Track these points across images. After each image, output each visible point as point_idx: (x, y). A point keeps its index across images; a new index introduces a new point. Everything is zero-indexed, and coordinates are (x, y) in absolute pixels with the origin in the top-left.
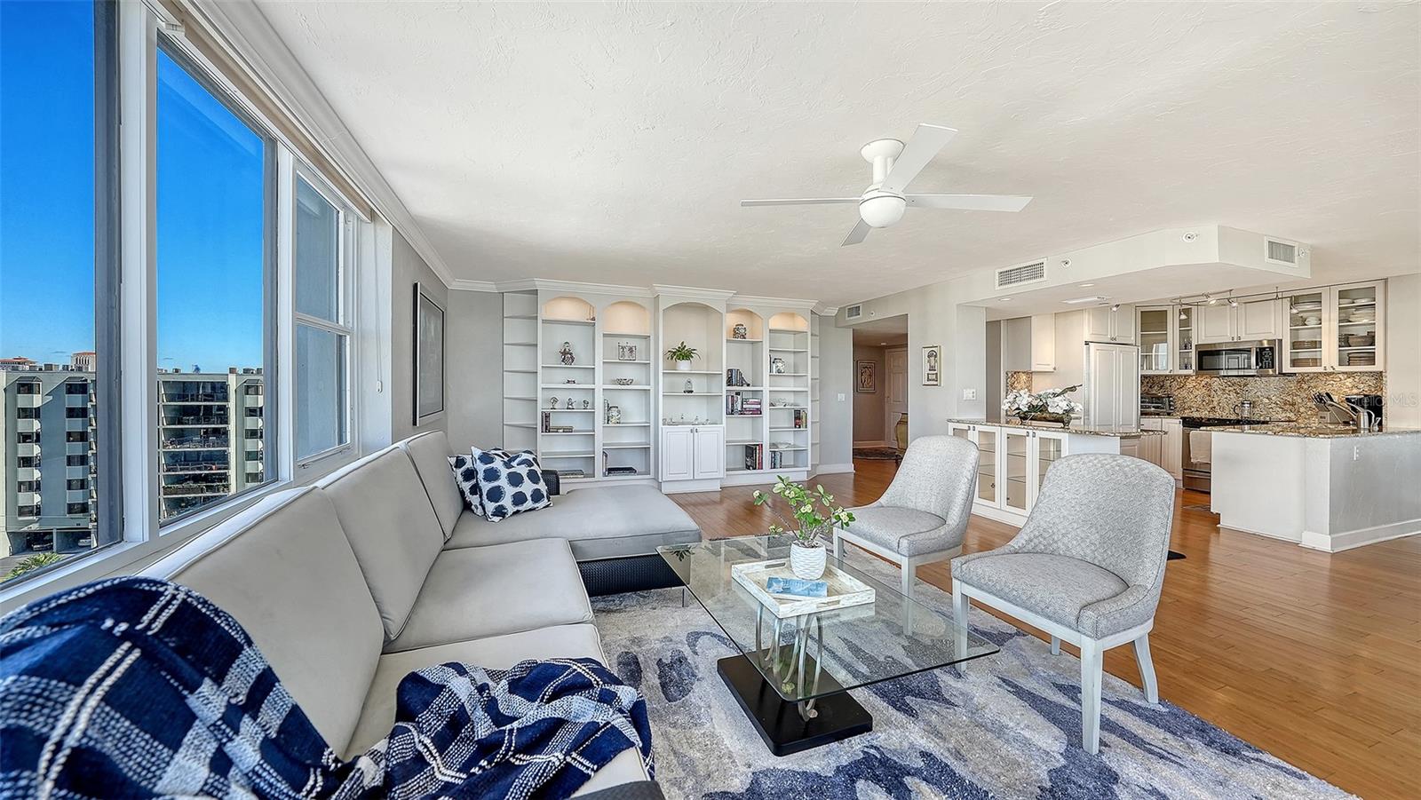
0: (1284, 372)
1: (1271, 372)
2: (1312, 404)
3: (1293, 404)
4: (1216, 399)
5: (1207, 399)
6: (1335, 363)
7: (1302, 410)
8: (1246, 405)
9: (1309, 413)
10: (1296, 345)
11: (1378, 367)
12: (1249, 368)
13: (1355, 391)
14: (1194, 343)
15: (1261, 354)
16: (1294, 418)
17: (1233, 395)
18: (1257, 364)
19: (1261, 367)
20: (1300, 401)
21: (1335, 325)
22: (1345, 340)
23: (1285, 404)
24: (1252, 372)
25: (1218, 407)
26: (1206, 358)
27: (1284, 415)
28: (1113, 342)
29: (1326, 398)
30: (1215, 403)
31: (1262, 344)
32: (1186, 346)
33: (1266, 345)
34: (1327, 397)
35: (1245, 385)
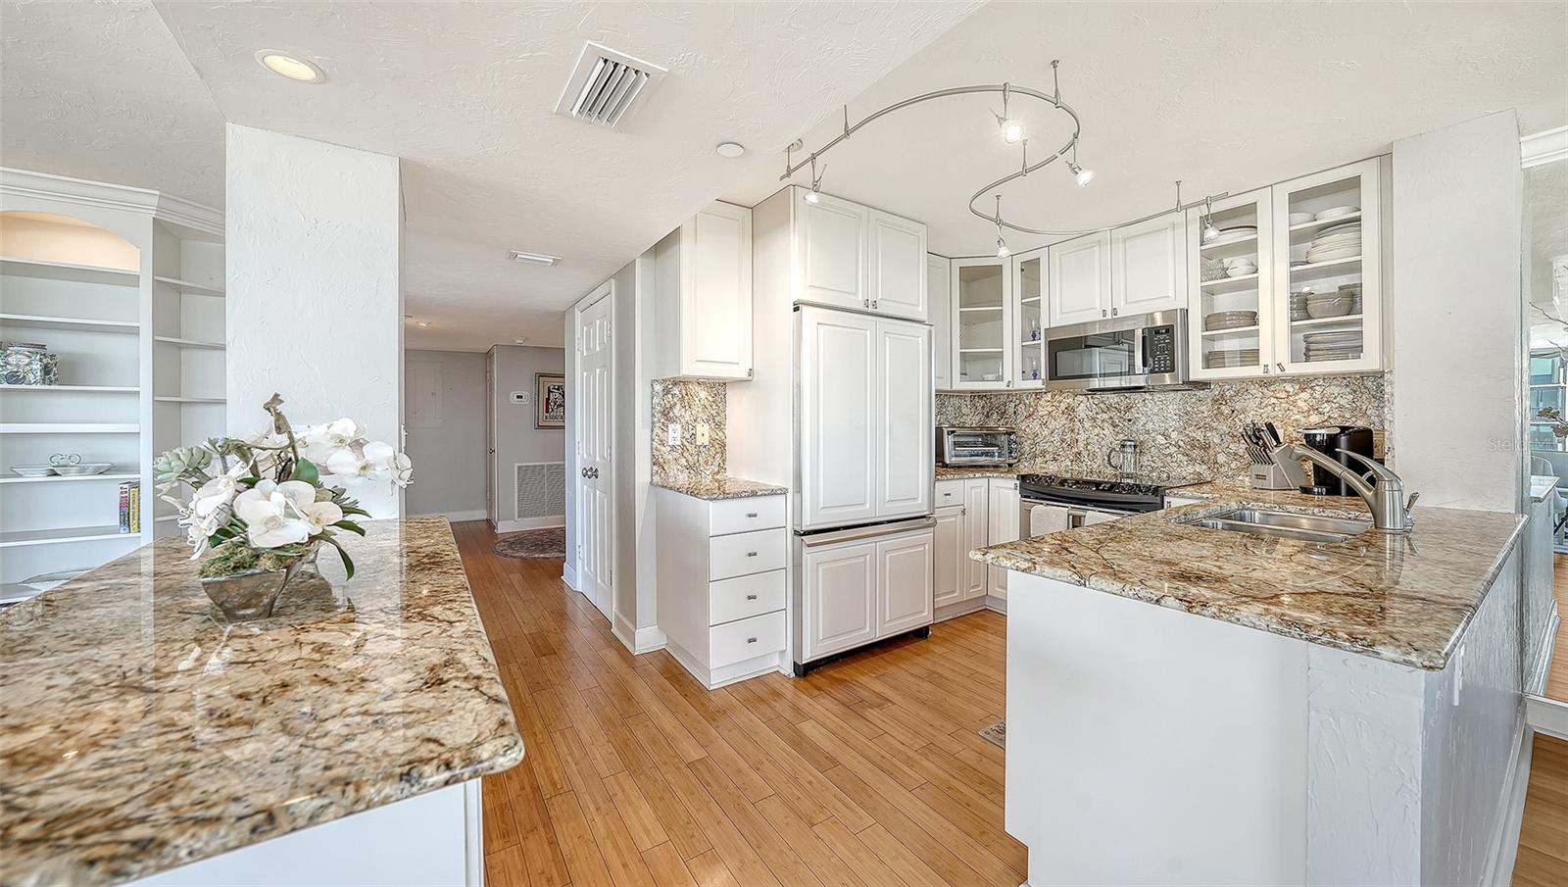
0: (1192, 378)
1: (1167, 378)
2: (1241, 447)
3: (1206, 447)
4: (1082, 437)
5: (1068, 437)
6: (1284, 356)
7: (1221, 458)
8: (1128, 450)
9: (1233, 466)
10: (1210, 322)
11: (1369, 361)
12: (1131, 371)
13: (1315, 419)
14: (1044, 325)
15: (1152, 340)
16: (1207, 475)
17: (1108, 430)
18: (1144, 365)
19: (1152, 372)
20: (1217, 441)
21: (1283, 270)
22: (1302, 306)
23: (1193, 447)
24: (1139, 381)
25: (1085, 453)
26: (1064, 357)
27: (1190, 469)
28: (870, 311)
29: (1266, 436)
30: (1081, 445)
31: (1153, 320)
32: (1034, 336)
33: (1159, 323)
34: (1267, 433)
35: (1129, 408)
